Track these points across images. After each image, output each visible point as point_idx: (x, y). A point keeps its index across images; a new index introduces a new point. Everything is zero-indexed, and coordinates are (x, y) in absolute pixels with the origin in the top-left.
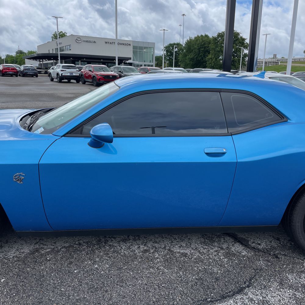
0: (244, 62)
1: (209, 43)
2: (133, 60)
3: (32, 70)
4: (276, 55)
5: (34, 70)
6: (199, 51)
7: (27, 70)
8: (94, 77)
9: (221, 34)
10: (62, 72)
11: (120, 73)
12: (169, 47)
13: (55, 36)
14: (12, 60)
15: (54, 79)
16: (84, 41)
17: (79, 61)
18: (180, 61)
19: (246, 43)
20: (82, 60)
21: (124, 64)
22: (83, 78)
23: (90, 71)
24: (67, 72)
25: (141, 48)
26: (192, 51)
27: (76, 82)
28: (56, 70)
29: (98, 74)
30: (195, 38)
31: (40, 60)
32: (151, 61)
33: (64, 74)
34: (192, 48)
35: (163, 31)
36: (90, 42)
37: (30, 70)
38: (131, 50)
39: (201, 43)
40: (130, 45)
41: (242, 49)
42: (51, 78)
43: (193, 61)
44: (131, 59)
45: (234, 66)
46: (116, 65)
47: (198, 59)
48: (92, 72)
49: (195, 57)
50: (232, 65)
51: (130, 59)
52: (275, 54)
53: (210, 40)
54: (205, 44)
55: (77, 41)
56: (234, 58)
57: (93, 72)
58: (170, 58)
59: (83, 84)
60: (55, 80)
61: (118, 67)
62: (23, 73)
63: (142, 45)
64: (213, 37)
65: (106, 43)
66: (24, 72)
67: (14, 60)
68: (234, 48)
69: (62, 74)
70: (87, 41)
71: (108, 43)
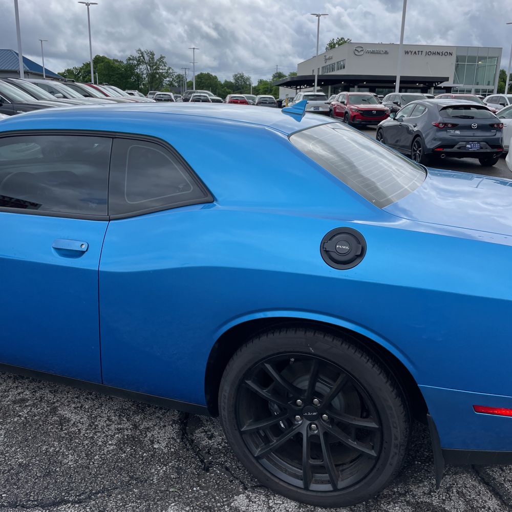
2: (453, 81)
14: (265, 88)
17: (356, 86)
20: (361, 84)
21: (434, 89)
23: (343, 103)
25: (473, 59)
29: (353, 109)
31: (296, 87)
32: (491, 83)
36: (378, 53)
38: (452, 64)
40: (451, 54)
44: (448, 81)
46: (395, 92)
51: (447, 79)
57: (346, 106)
65: (407, 53)
67: (268, 88)
71: (410, 53)
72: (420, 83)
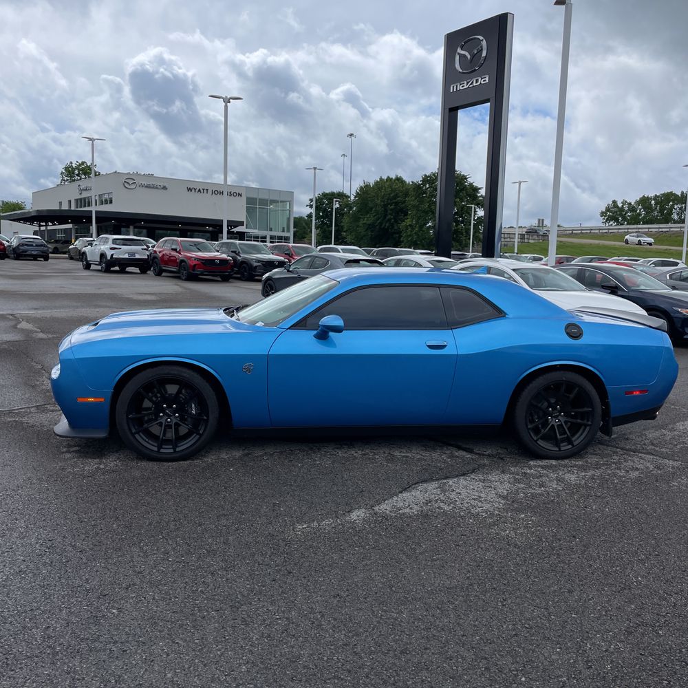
0: (477, 234)
1: (406, 194)
2: (247, 225)
3: (36, 246)
4: (543, 220)
5: (42, 245)
6: (386, 210)
7: (26, 245)
8: (182, 261)
9: (429, 177)
10: (113, 252)
11: (234, 254)
12: (322, 199)
13: (69, 171)
15: (92, 265)
16: (142, 186)
17: (131, 227)
18: (345, 229)
19: (480, 197)
20: (136, 224)
22: (157, 264)
23: (175, 250)
24: (123, 252)
25: (264, 202)
26: (372, 209)
27: (139, 272)
28: (98, 247)
29: (191, 257)
30: (377, 183)
31: (39, 224)
32: (286, 229)
33: (118, 255)
34: (370, 205)
35: (313, 171)
36: (154, 187)
37: (32, 245)
38: (243, 206)
39: (389, 194)
40: (240, 195)
41: (473, 208)
42: (85, 263)
43: (372, 231)
44: (243, 225)
45: (459, 241)
46: (224, 239)
47: (383, 226)
48: (177, 252)
49: (378, 222)
50: (454, 239)
51: (241, 224)
52: (542, 218)
53: (408, 190)
54: (396, 196)
55: (127, 185)
56: (457, 225)
57: (180, 254)
58: (323, 222)
59: (156, 275)
60: (93, 267)
61: (226, 243)
62: (18, 252)
63: (266, 197)
64: (412, 182)
65: (190, 190)
66: (19, 249)
68: (456, 205)
69: (112, 255)
70: (148, 186)
71: (193, 190)
72: (209, 226)
